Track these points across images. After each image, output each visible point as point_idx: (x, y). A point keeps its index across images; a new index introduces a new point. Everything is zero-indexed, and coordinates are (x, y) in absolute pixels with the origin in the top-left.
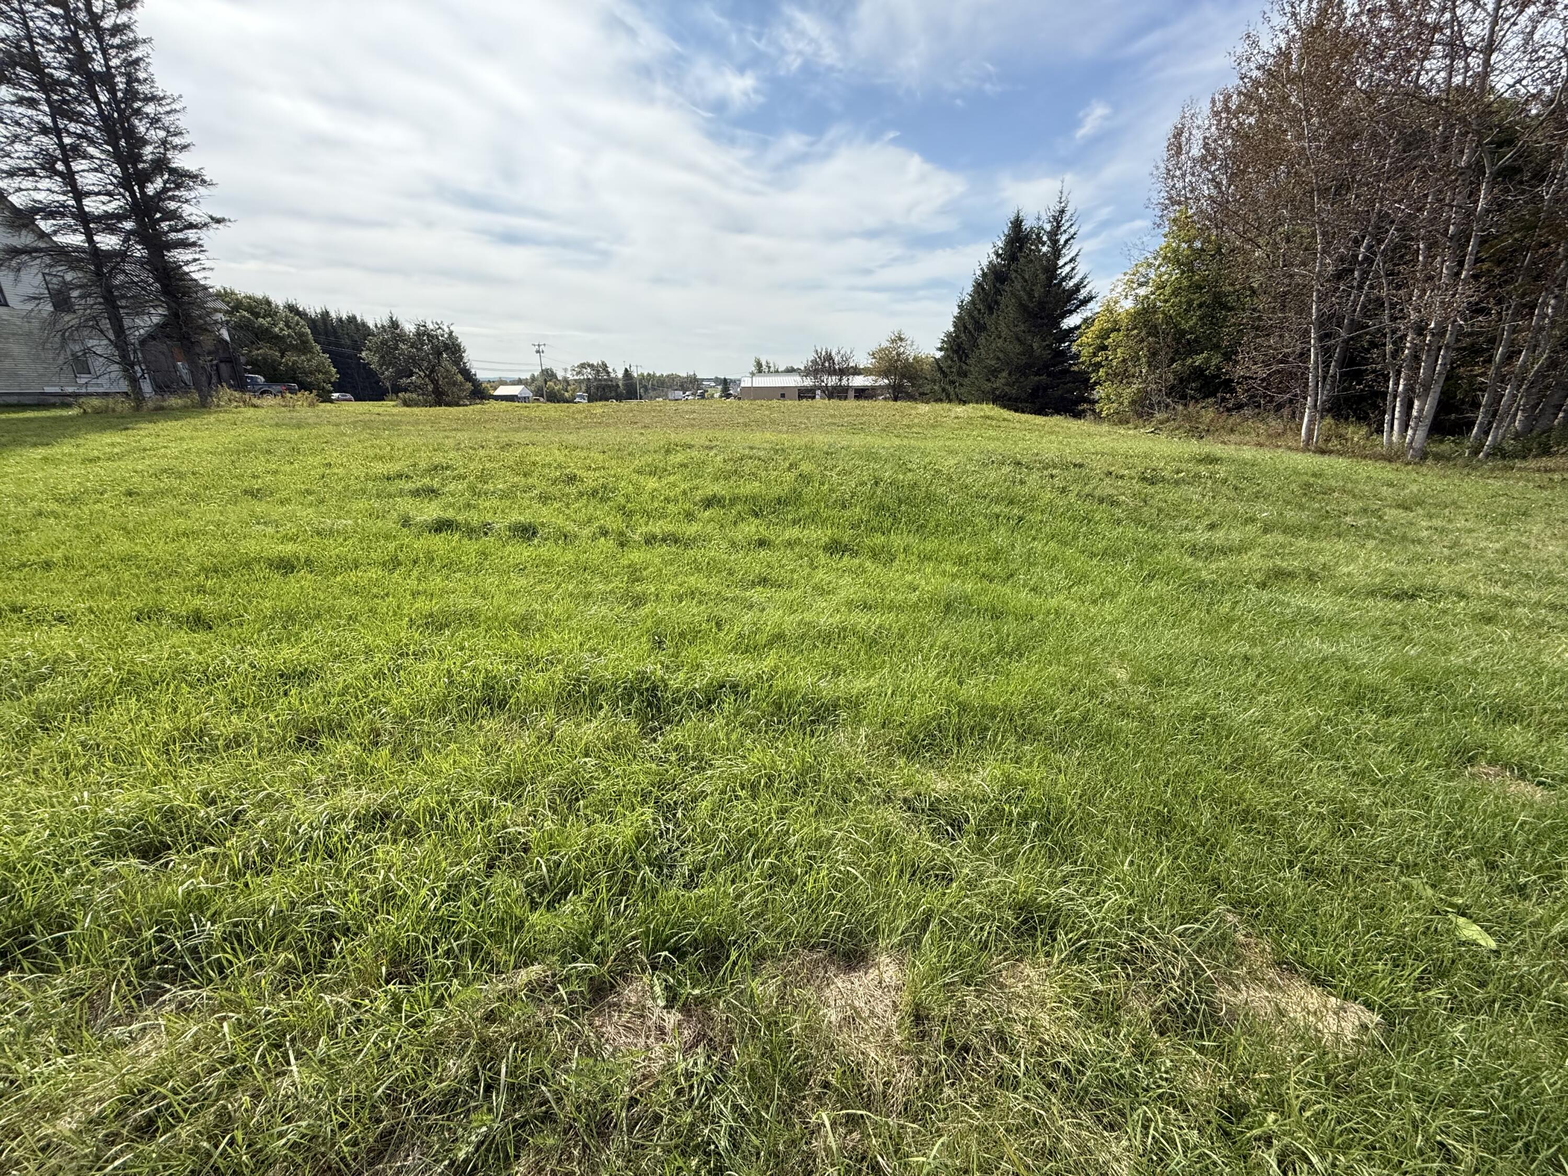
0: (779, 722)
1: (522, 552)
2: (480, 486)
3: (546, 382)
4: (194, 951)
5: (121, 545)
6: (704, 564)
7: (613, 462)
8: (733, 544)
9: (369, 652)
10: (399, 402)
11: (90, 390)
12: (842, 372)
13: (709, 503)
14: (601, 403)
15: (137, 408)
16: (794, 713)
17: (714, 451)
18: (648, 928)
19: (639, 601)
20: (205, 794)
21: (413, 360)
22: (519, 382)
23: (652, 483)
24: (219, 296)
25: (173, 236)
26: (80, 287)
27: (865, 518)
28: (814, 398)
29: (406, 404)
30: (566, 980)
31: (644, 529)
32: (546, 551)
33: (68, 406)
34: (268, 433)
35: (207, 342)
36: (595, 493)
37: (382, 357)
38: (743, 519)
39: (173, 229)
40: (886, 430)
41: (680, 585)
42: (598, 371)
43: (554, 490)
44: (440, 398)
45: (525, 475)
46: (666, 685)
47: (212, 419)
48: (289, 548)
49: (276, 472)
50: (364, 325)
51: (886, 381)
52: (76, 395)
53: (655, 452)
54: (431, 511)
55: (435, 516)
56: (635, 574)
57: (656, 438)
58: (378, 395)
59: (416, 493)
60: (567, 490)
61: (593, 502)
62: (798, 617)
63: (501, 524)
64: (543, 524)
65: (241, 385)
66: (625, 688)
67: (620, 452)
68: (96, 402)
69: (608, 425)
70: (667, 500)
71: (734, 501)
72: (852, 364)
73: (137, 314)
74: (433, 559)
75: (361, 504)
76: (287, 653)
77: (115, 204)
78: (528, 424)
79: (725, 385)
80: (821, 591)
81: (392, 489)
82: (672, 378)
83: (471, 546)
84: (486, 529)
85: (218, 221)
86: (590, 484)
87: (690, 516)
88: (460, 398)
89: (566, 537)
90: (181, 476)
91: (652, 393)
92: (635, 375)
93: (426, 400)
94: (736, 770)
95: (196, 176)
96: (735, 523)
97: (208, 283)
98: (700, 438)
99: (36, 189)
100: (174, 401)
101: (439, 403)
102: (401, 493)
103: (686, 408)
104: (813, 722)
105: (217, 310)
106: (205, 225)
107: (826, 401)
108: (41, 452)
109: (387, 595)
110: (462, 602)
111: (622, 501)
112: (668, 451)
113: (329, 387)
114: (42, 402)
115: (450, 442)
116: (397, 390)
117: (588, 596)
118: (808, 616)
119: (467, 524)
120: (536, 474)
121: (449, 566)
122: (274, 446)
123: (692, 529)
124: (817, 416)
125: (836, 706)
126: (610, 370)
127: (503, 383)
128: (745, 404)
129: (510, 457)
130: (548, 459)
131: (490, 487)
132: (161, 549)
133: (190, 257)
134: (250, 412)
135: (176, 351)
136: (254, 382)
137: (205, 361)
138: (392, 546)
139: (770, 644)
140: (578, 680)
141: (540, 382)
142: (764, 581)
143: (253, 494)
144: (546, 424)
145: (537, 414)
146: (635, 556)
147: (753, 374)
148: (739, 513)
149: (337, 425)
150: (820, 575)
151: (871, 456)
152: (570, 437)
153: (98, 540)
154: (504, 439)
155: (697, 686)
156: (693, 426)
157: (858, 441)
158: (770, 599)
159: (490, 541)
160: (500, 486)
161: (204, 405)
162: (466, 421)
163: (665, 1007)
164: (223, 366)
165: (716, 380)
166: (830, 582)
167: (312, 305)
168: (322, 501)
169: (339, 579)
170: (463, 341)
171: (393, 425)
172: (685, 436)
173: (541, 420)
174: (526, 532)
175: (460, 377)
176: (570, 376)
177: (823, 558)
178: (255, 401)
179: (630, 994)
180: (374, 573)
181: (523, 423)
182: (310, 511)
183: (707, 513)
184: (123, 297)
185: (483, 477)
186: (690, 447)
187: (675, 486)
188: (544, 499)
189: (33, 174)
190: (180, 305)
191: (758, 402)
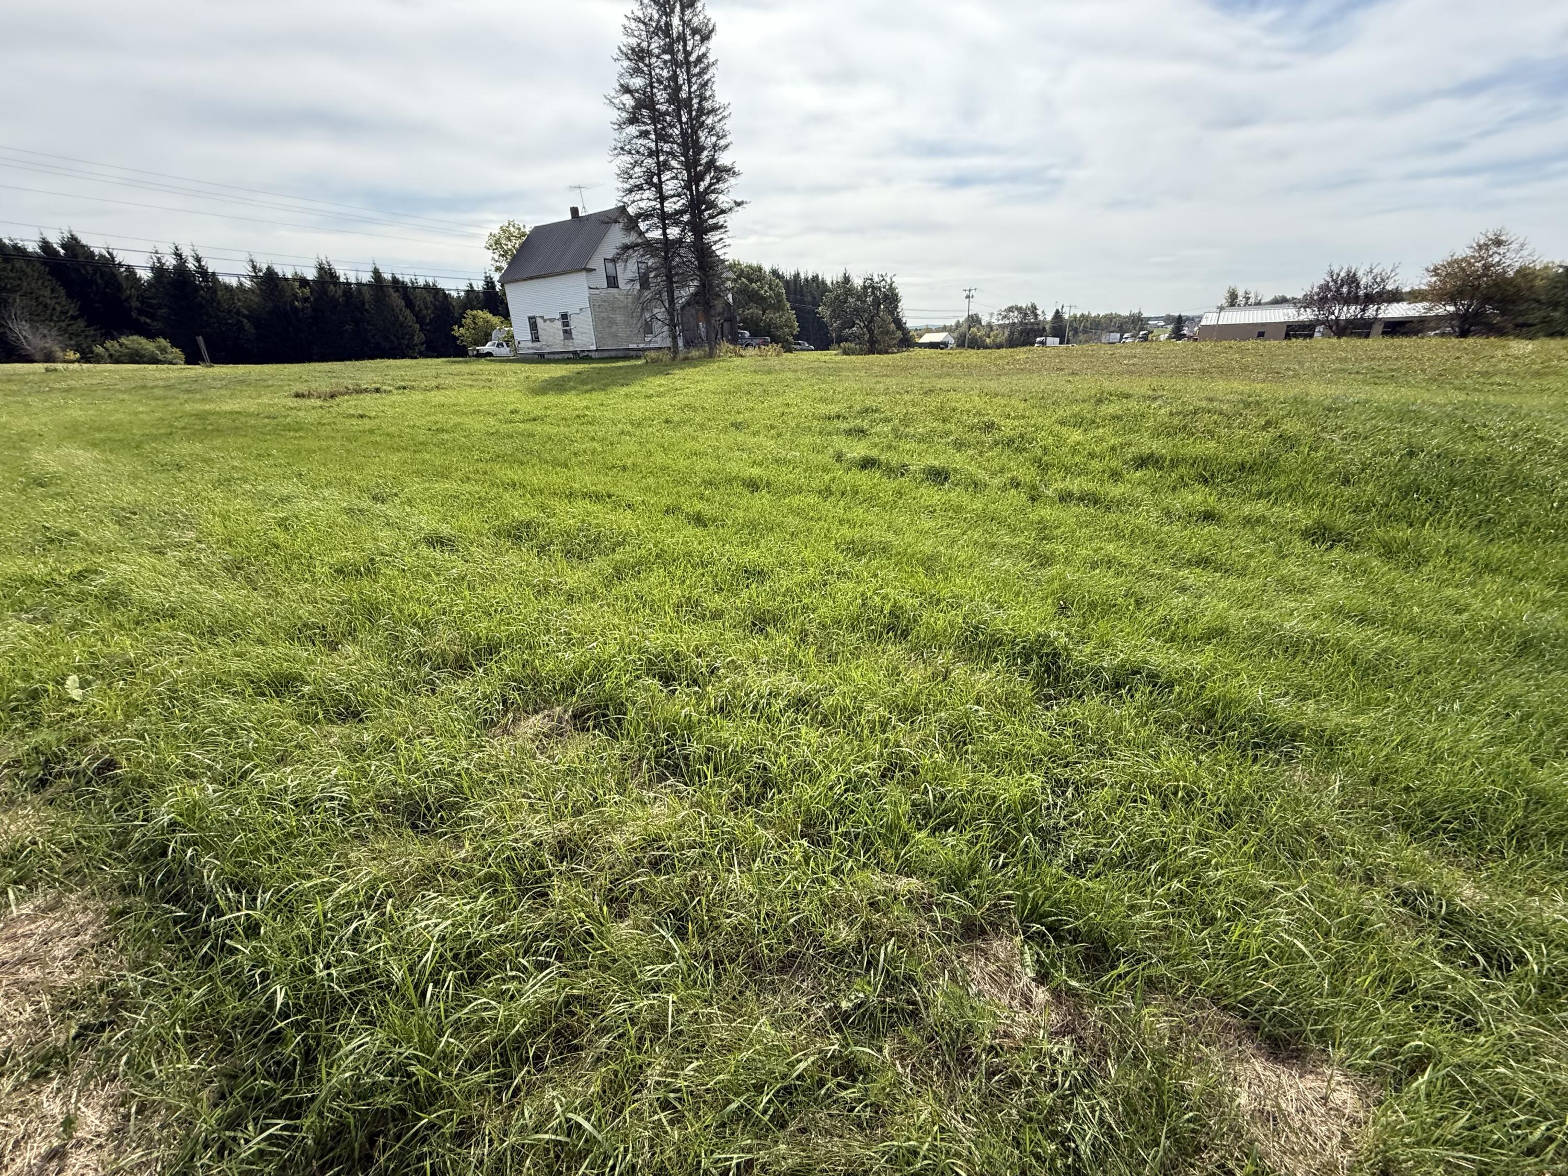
0: (1208, 732)
1: (933, 495)
2: (902, 429)
3: (970, 328)
4: (686, 758)
5: (660, 458)
6: (1127, 532)
7: (1035, 411)
8: (1168, 513)
9: (804, 565)
10: (840, 351)
11: (652, 346)
12: (1370, 299)
13: (1142, 462)
14: (1025, 349)
15: (674, 359)
16: (1233, 727)
17: (1159, 402)
18: (1026, 896)
19: (1046, 561)
20: (697, 647)
21: (857, 312)
22: (944, 329)
23: (1076, 436)
24: (732, 267)
25: (711, 221)
26: (655, 269)
27: (1380, 500)
28: (1311, 336)
29: (846, 352)
30: (942, 905)
31: (1061, 485)
32: (957, 496)
33: (638, 357)
34: (749, 378)
35: (719, 305)
36: (1011, 441)
37: (834, 311)
38: (1186, 485)
39: (711, 217)
40: (1438, 379)
41: (1095, 551)
42: (1026, 314)
43: (970, 437)
44: (873, 347)
45: (944, 421)
46: (1068, 655)
47: (715, 366)
48: (756, 471)
49: (752, 409)
50: (823, 282)
51: (1451, 309)
52: (644, 350)
53: (1084, 401)
54: (859, 450)
55: (863, 454)
56: (1044, 531)
57: (1087, 385)
58: (823, 344)
59: (848, 433)
60: (983, 437)
61: (1008, 451)
62: (1250, 613)
63: (917, 465)
64: (955, 470)
65: (734, 341)
66: (1024, 648)
67: (1043, 401)
68: (653, 354)
69: (1031, 371)
70: (1092, 456)
71: (1175, 463)
72: (1389, 288)
73: (683, 287)
74: (857, 493)
75: (807, 440)
76: (752, 554)
77: (680, 204)
78: (947, 371)
79: (1179, 323)
80: (1288, 586)
81: (830, 428)
82: (1110, 318)
83: (891, 484)
84: (903, 470)
85: (738, 204)
86: (1008, 432)
87: (1116, 476)
88: (889, 346)
89: (976, 485)
90: (695, 410)
91: (1082, 337)
92: (1066, 316)
93: (861, 349)
94: (1144, 770)
95: (730, 170)
96: (1174, 488)
97: (726, 257)
98: (1141, 387)
99: (642, 199)
100: (695, 353)
101: (871, 351)
102: (837, 433)
103: (1124, 352)
104: (1257, 746)
105: (728, 279)
106: (731, 209)
107: (1334, 340)
108: (625, 389)
109: (820, 519)
110: (878, 534)
111: (1039, 452)
112: (1099, 401)
113: (791, 339)
114: (626, 355)
115: (880, 387)
116: (840, 339)
117: (993, 546)
118: (1266, 615)
119: (888, 463)
120: (954, 420)
121: (871, 500)
122: (753, 388)
123: (1117, 491)
124: (1315, 360)
125: (1294, 737)
126: (1039, 312)
127: (929, 330)
128: (1207, 346)
129: (933, 402)
130: (967, 406)
131: (911, 430)
132: (682, 463)
133: (717, 238)
134: (738, 361)
135: (700, 314)
136: (743, 337)
137: (716, 321)
138: (827, 478)
139: (1208, 637)
140: (977, 628)
141: (964, 329)
142: (1203, 562)
143: (736, 426)
144: (968, 370)
145: (960, 360)
146: (1047, 512)
147: (1221, 309)
148: (1182, 477)
149: (795, 371)
150: (1290, 568)
151: (1406, 414)
152: (991, 384)
153: (649, 454)
154: (927, 386)
155: (1105, 665)
156: (1131, 373)
157: (1385, 394)
158: (1210, 585)
159: (905, 481)
160: (920, 430)
161: (711, 356)
162: (896, 366)
163: (1034, 980)
164: (726, 324)
165: (1168, 319)
166: (1306, 578)
167: (788, 271)
168: (779, 435)
169: (787, 501)
170: (900, 291)
171: (836, 371)
172: (1123, 384)
173: (962, 366)
174: (939, 476)
175: (893, 326)
176: (994, 321)
177: (1298, 546)
178: (743, 352)
179: (1000, 947)
180: (813, 499)
181: (945, 369)
182: (772, 442)
183: (1138, 474)
184: (677, 274)
185: (907, 420)
186: (1128, 396)
187: (1102, 440)
188: (959, 445)
189: (641, 189)
190: (707, 277)
191: (1226, 343)
